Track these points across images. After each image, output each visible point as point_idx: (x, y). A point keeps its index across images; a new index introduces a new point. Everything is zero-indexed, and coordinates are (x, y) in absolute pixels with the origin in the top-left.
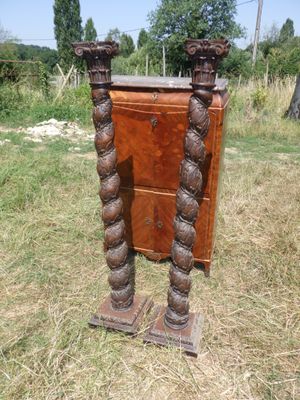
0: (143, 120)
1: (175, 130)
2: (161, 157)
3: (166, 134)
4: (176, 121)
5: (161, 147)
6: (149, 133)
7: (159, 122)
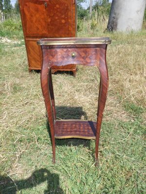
0: (41, 4)
1: (55, 8)
2: (51, 22)
3: (52, 10)
4: (55, 3)
5: (50, 17)
6: (44, 10)
7: (48, 5)
